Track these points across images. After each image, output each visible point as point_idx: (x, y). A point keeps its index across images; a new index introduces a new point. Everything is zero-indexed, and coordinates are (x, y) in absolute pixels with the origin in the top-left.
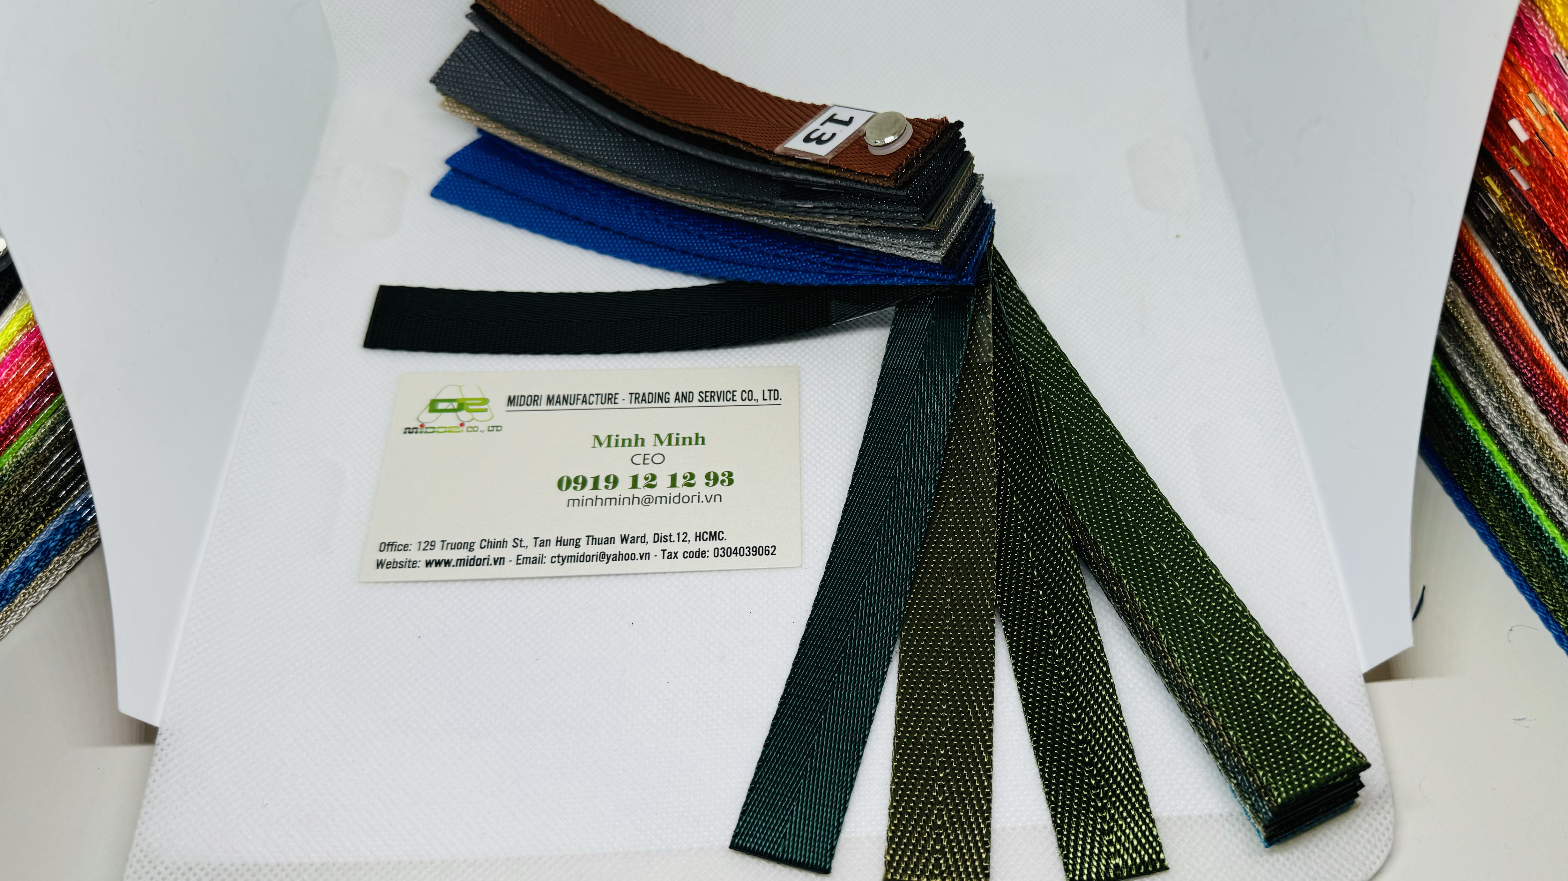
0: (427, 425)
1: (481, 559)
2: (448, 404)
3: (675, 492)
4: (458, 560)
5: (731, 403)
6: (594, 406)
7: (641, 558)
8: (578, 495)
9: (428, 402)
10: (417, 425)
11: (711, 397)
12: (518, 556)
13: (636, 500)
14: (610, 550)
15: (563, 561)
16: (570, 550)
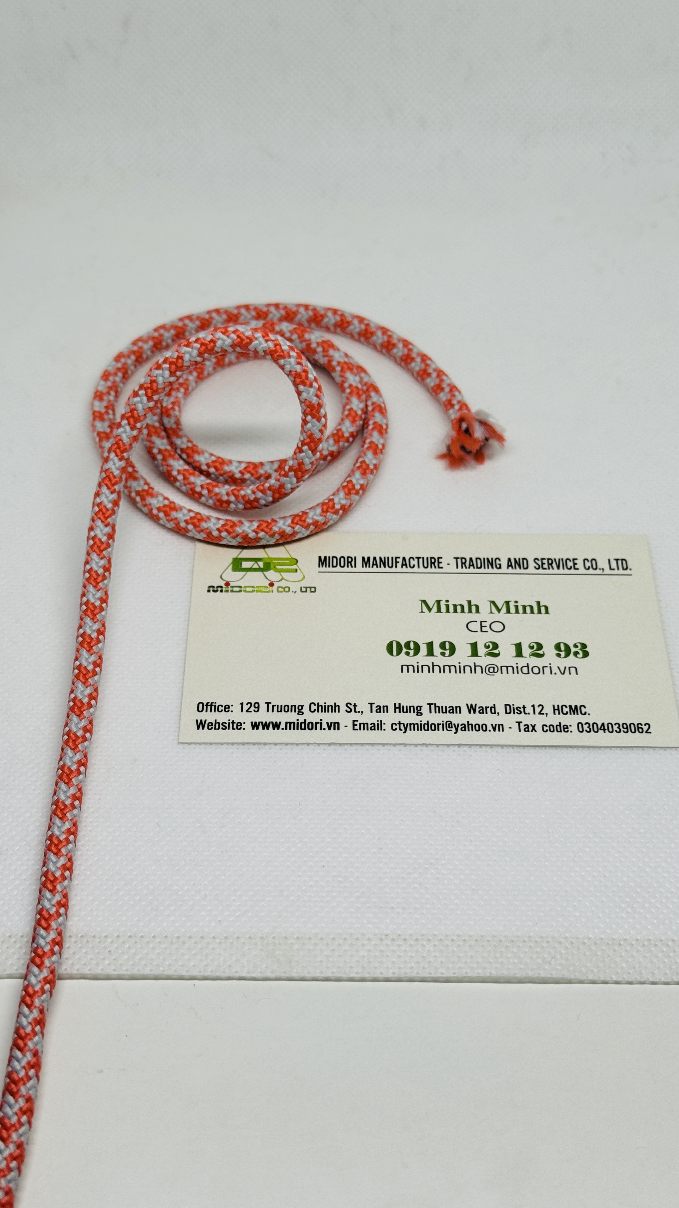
0: (232, 584)
1: (312, 723)
2: (253, 563)
3: (522, 662)
4: (287, 723)
5: (573, 571)
6: (416, 569)
7: (494, 730)
8: (412, 660)
9: (231, 561)
10: (222, 584)
11: (549, 564)
12: (354, 721)
13: (478, 669)
14: (457, 719)
15: (406, 729)
16: (410, 718)
